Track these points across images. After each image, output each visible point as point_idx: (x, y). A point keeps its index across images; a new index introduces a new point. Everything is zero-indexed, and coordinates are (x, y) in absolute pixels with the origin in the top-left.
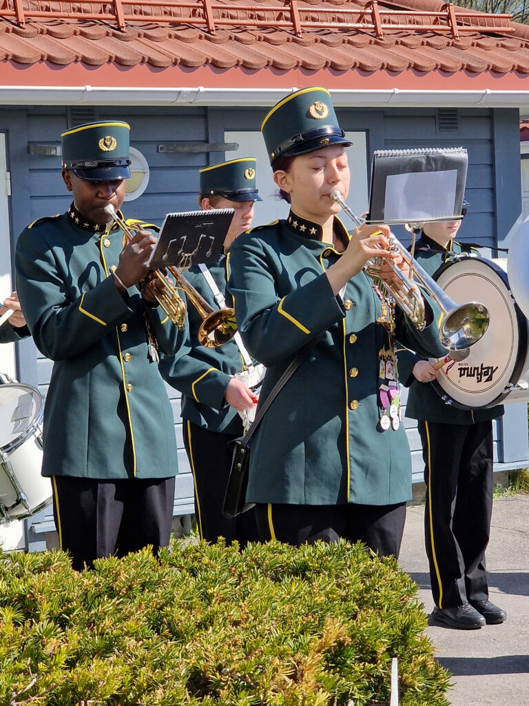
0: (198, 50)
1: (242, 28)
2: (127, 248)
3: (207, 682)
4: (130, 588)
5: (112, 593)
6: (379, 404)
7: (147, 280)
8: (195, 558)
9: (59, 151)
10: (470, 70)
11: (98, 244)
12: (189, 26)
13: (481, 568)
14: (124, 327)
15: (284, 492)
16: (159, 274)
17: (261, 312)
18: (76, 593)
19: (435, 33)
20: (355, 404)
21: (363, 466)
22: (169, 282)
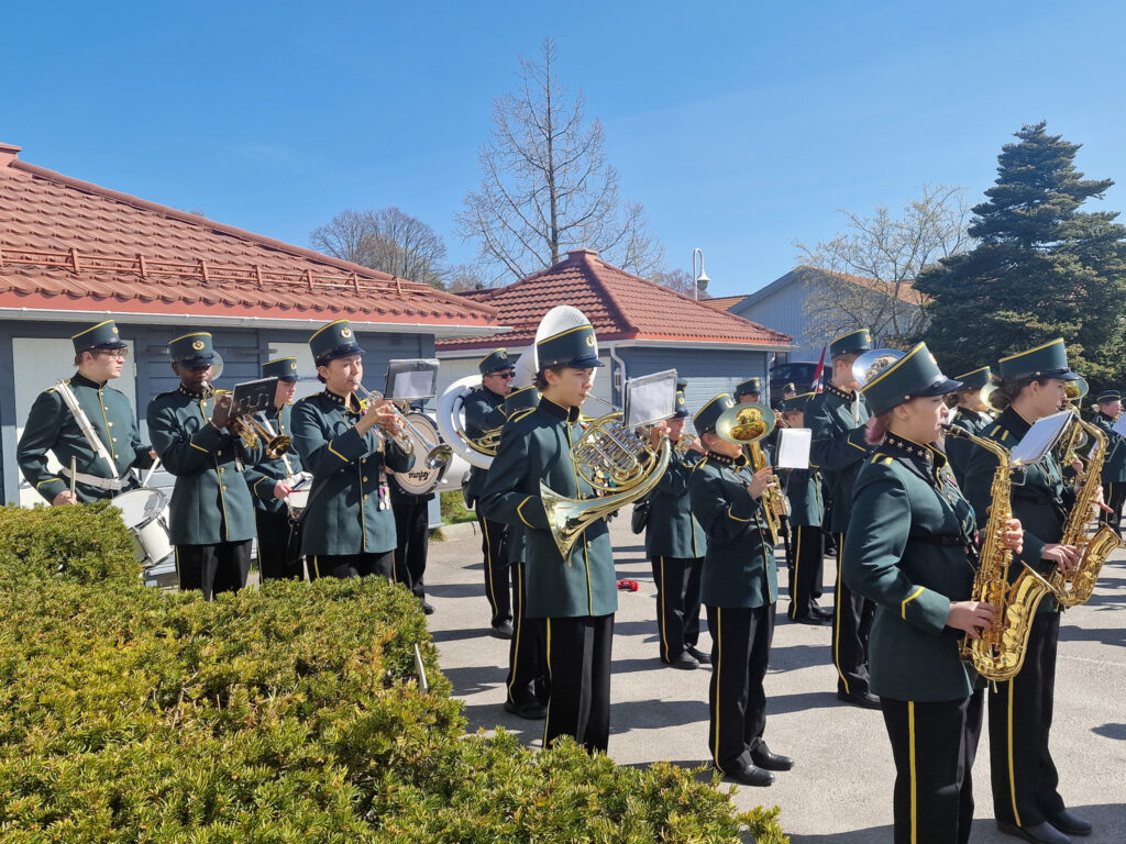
0: (254, 296)
1: (278, 285)
2: (218, 406)
3: (306, 667)
4: (248, 611)
5: (236, 615)
6: (379, 496)
7: (232, 423)
8: (281, 590)
9: (168, 351)
10: (409, 313)
11: (199, 406)
12: (247, 282)
13: (421, 584)
14: (220, 453)
15: (326, 549)
16: (239, 419)
17: (318, 450)
18: (212, 615)
19: (389, 293)
20: (366, 497)
21: (373, 532)
22: (245, 423)
